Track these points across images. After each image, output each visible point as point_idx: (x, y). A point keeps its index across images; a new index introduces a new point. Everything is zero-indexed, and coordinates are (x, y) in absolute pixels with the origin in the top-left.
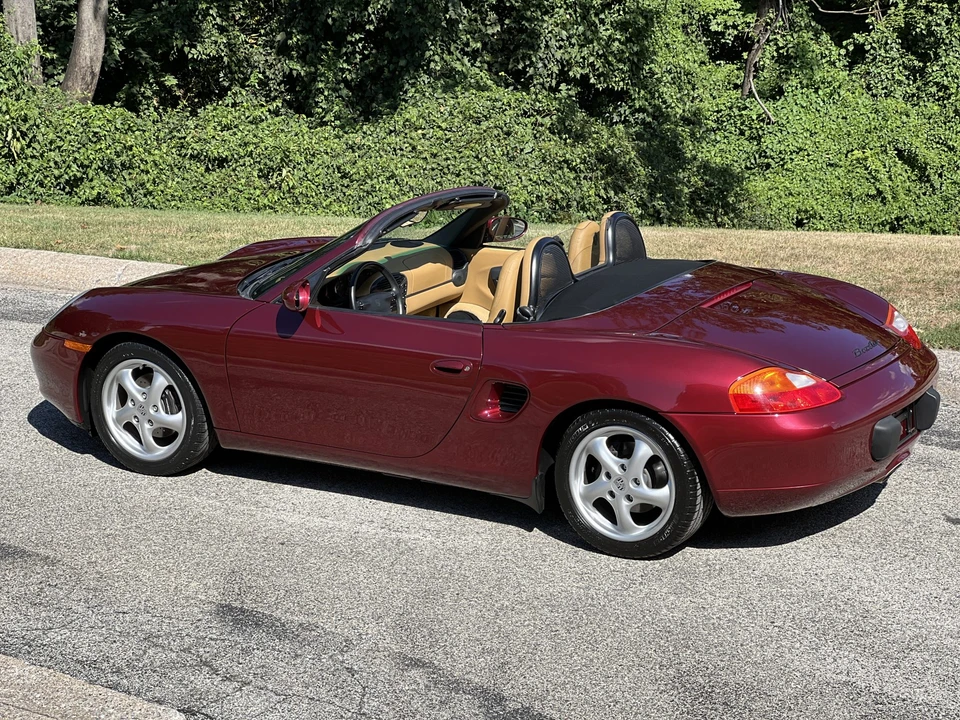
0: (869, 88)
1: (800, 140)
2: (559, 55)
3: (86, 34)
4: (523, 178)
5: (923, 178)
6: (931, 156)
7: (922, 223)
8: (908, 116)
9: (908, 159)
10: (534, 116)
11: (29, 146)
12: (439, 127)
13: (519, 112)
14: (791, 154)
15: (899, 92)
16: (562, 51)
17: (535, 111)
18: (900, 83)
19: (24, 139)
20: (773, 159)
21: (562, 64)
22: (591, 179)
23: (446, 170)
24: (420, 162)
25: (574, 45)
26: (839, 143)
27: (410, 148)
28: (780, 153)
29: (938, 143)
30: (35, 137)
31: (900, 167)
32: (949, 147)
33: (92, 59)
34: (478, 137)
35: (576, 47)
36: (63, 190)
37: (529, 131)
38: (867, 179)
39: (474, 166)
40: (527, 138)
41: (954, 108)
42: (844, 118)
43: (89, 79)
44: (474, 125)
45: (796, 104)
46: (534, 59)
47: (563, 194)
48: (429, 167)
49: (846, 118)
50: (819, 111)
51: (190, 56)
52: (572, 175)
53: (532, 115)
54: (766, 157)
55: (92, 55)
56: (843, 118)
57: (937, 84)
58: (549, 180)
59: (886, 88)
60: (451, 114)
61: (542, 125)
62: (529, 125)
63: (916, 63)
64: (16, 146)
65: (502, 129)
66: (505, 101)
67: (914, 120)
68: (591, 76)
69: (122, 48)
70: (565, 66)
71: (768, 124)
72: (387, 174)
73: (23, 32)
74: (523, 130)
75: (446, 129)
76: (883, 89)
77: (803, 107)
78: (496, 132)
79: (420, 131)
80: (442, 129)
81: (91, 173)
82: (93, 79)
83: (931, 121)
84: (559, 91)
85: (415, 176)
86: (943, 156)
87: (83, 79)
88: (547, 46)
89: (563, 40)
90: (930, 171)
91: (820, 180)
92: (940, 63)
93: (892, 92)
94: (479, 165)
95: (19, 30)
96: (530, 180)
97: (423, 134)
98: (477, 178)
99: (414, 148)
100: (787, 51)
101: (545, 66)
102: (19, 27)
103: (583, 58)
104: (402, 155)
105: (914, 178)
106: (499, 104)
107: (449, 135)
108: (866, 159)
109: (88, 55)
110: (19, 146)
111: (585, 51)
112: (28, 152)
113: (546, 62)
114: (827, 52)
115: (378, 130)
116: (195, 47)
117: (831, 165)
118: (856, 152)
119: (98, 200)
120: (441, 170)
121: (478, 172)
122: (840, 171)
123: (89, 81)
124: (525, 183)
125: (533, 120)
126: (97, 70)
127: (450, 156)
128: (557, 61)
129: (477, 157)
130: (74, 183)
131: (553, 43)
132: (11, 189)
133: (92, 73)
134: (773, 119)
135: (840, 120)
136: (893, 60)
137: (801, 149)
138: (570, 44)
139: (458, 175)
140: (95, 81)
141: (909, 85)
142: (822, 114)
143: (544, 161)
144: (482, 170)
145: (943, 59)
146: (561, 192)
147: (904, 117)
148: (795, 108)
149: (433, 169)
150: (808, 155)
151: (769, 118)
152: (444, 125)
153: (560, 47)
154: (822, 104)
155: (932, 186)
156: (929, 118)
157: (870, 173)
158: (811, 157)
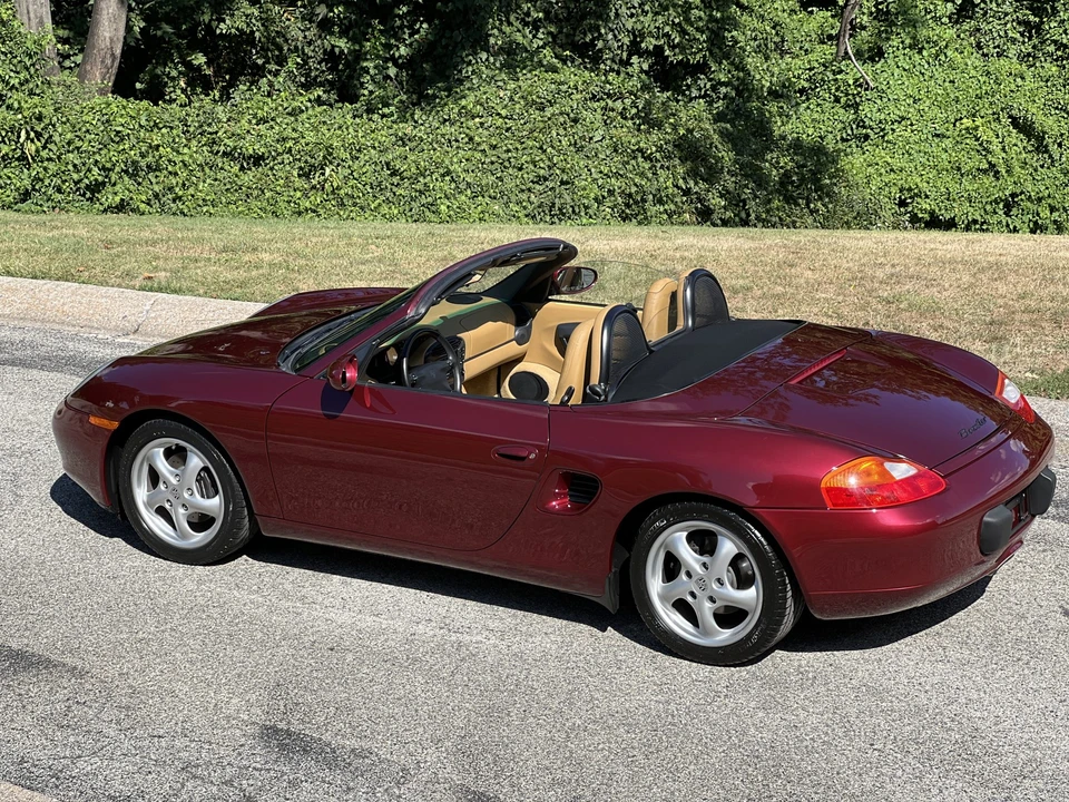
0: (979, 46)
1: (903, 108)
2: (629, 24)
3: (105, 12)
4: (593, 170)
5: (1041, 148)
6: (1049, 123)
8: (1023, 78)
9: (1024, 127)
10: (604, 100)
11: (44, 147)
12: (498, 114)
13: (587, 96)
14: (893, 124)
15: (1013, 51)
16: (634, 19)
17: (605, 94)
18: (1014, 41)
19: (39, 140)
20: (872, 129)
21: (634, 34)
22: (668, 168)
23: (507, 164)
24: (478, 155)
25: (647, 13)
26: (946, 111)
27: (467, 139)
28: (880, 122)
29: (1057, 108)
30: (51, 137)
31: (1015, 137)
33: (111, 40)
34: (542, 125)
35: (650, 15)
36: (84, 195)
37: (599, 117)
38: (978, 151)
39: (538, 159)
40: (597, 125)
42: (952, 82)
43: (109, 62)
44: (537, 112)
45: (898, 67)
46: (603, 31)
47: (637, 186)
48: (488, 160)
49: (954, 82)
50: (923, 74)
51: (218, 31)
52: (647, 165)
53: (602, 99)
54: (864, 127)
55: (112, 35)
56: (950, 82)
57: (1055, 42)
58: (621, 172)
59: (998, 46)
60: (511, 99)
61: (613, 110)
62: (599, 110)
63: (1031, 18)
64: (30, 148)
65: (568, 115)
66: (572, 84)
67: (1030, 84)
68: (666, 47)
69: (142, 24)
70: (637, 37)
71: (866, 89)
72: (441, 171)
73: (35, 11)
74: (592, 116)
75: (506, 117)
76: (995, 48)
77: (905, 70)
78: (562, 120)
79: (477, 120)
80: (501, 117)
81: (114, 177)
82: (113, 61)
83: (1049, 84)
84: (631, 65)
85: (473, 171)
86: (1063, 124)
87: (103, 62)
88: (617, 15)
89: (634, 7)
90: (1048, 140)
91: (925, 153)
92: (1058, 18)
93: (1004, 51)
94: (543, 156)
95: (30, 10)
96: (601, 172)
97: (482, 124)
98: (542, 172)
99: (471, 139)
100: (887, 7)
101: (615, 36)
102: (31, 6)
103: (658, 28)
104: (458, 148)
105: (1030, 148)
106: (564, 88)
107: (510, 123)
108: (976, 128)
109: (107, 35)
110: (33, 148)
111: (660, 19)
112: (44, 154)
113: (616, 32)
114: (932, 7)
115: (431, 119)
116: (224, 21)
117: (937, 136)
118: (965, 120)
119: (121, 207)
120: (501, 164)
121: (542, 165)
122: (947, 143)
123: (109, 65)
124: (594, 176)
125: (603, 104)
126: (118, 52)
127: (510, 147)
128: (628, 31)
129: (541, 148)
130: (96, 188)
131: (624, 10)
132: (25, 196)
133: (113, 55)
134: (872, 84)
135: (947, 84)
136: (1006, 14)
137: (903, 118)
138: (643, 11)
139: (520, 169)
140: (116, 64)
141: (1024, 43)
142: (926, 77)
143: (616, 151)
144: (547, 163)
145: (1062, 14)
146: (635, 185)
147: (1019, 80)
148: (897, 72)
149: (492, 163)
150: (912, 125)
151: (867, 83)
152: (504, 113)
153: (632, 15)
154: (926, 66)
155: (1050, 157)
156: (1047, 81)
157: (981, 145)
158: (914, 127)
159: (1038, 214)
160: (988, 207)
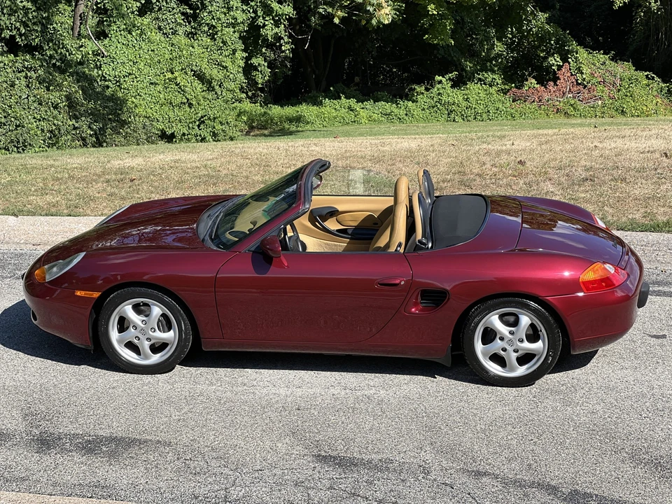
0: (160, 28)
1: (128, 68)
5: (210, 88)
6: (215, 74)
7: (215, 118)
9: (200, 77)
14: (124, 77)
15: (181, 31)
18: (180, 25)
20: (111, 81)
26: (154, 68)
28: (115, 77)
29: (215, 64)
31: (197, 83)
32: (223, 67)
37: (23, 82)
38: (179, 92)
40: (23, 88)
41: (221, 40)
42: (153, 51)
45: (119, 43)
49: (154, 51)
50: (134, 46)
53: (23, 71)
54: (106, 81)
56: (152, 51)
57: (208, 24)
59: (172, 28)
63: (188, 11)
67: (198, 50)
71: (103, 57)
74: (19, 82)
76: (170, 29)
77: (123, 44)
83: (209, 50)
86: (221, 73)
90: (214, 84)
91: (149, 94)
92: (208, 11)
93: (176, 31)
100: (104, 5)
105: (204, 89)
108: (176, 78)
114: (130, 5)
117: (152, 84)
118: (167, 74)
122: (160, 88)
125: (24, 74)
134: (106, 53)
135: (150, 52)
136: (173, 9)
137: (130, 74)
141: (186, 26)
142: (137, 48)
143: (39, 104)
145: (210, 8)
147: (191, 48)
148: (119, 46)
150: (136, 78)
151: (103, 53)
154: (135, 42)
155: (216, 93)
156: (207, 48)
157: (180, 88)
158: (138, 79)
159: (214, 127)
160: (191, 125)
